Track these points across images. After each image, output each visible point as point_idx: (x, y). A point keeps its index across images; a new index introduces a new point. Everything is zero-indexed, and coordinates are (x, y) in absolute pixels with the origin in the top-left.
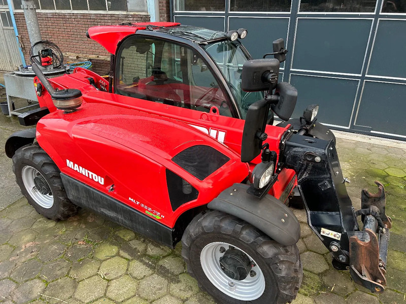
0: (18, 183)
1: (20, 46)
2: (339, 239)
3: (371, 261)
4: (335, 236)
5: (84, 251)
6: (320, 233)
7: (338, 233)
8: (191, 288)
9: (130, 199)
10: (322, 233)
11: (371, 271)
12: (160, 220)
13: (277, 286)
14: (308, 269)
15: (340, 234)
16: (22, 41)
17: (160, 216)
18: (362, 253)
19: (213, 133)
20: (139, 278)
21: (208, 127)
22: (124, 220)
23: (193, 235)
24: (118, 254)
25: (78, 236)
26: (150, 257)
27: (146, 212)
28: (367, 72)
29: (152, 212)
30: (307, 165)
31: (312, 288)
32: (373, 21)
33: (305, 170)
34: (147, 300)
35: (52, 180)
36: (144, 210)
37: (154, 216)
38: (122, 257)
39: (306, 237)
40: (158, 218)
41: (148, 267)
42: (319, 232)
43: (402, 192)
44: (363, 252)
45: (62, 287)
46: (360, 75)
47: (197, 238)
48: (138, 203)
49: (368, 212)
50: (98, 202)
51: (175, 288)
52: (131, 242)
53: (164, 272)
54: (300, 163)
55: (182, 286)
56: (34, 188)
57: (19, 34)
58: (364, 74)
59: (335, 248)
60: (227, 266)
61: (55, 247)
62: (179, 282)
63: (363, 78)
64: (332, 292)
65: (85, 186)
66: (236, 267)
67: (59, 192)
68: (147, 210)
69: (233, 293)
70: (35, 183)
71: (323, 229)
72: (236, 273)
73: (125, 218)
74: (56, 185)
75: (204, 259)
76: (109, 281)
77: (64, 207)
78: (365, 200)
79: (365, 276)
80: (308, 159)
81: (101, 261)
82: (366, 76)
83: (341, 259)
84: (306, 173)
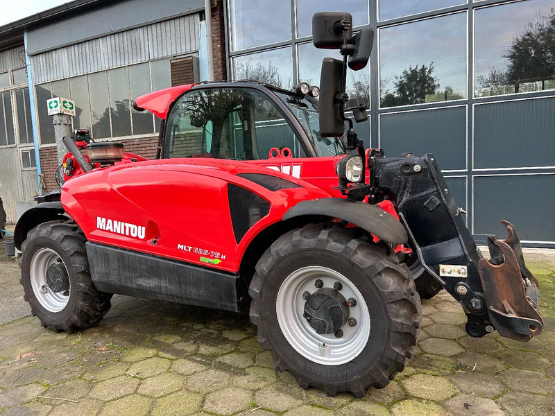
0: (22, 282)
1: (41, 187)
2: (465, 276)
3: (514, 291)
4: (459, 273)
5: (107, 356)
6: (438, 274)
7: (462, 267)
8: (264, 379)
9: (179, 246)
10: (441, 274)
11: (517, 308)
12: (219, 264)
13: (387, 312)
14: (434, 352)
15: (465, 267)
16: (44, 181)
17: (220, 259)
18: (498, 281)
19: (286, 170)
20: (186, 374)
21: (279, 165)
22: (170, 287)
23: (265, 269)
24: (157, 355)
25: (99, 344)
26: (202, 356)
27: (202, 259)
28: (473, 166)
29: (208, 256)
30: (407, 181)
31: (444, 369)
32: (467, 107)
33: (404, 189)
34: (198, 393)
35: (72, 259)
36: (198, 256)
37: (211, 261)
38: (162, 357)
39: (426, 326)
40: (217, 261)
41: (201, 364)
42: (438, 272)
43: (552, 285)
44: (499, 278)
45: (72, 389)
46: (467, 170)
47: (270, 271)
48: (190, 248)
49: (500, 260)
50: (135, 270)
51: (241, 381)
52: (175, 345)
53: (223, 367)
54: (396, 180)
55: (252, 377)
56: (43, 287)
57: (42, 172)
58: (470, 168)
59: (462, 289)
60: (313, 313)
61: (65, 355)
62: (245, 374)
63: (470, 173)
64: (474, 371)
65: (118, 250)
66: (326, 310)
67: (80, 275)
68: (203, 256)
69: (327, 359)
70: (47, 277)
71: (442, 267)
72: (328, 320)
73: (171, 283)
74: (77, 265)
75: (281, 309)
76: (141, 379)
77: (84, 300)
78: (494, 251)
79: (510, 312)
80: (406, 171)
81: (131, 363)
82: (473, 170)
83: (474, 305)
84: (406, 192)
